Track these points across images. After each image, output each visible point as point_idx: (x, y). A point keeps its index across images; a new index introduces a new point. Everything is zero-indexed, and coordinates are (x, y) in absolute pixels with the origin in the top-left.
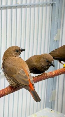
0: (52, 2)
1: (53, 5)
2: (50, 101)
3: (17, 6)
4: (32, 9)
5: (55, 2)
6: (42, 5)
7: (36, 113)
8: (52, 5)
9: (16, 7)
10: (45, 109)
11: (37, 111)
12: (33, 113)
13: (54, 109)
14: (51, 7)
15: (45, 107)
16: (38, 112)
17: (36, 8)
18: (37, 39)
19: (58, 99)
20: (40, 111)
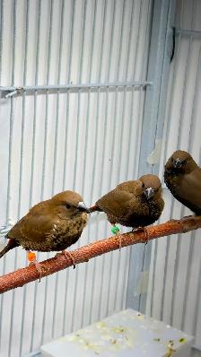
0: (146, 83)
1: (148, 88)
2: (136, 294)
3: (68, 89)
4: (102, 95)
5: (151, 83)
6: (124, 88)
7: (106, 320)
8: (145, 88)
9: (66, 90)
10: (125, 312)
11: (107, 316)
12: (99, 320)
13: (143, 312)
14: (143, 92)
15: (124, 307)
16: (108, 318)
17: (111, 95)
18: (111, 160)
19: (153, 290)
20: (115, 316)
